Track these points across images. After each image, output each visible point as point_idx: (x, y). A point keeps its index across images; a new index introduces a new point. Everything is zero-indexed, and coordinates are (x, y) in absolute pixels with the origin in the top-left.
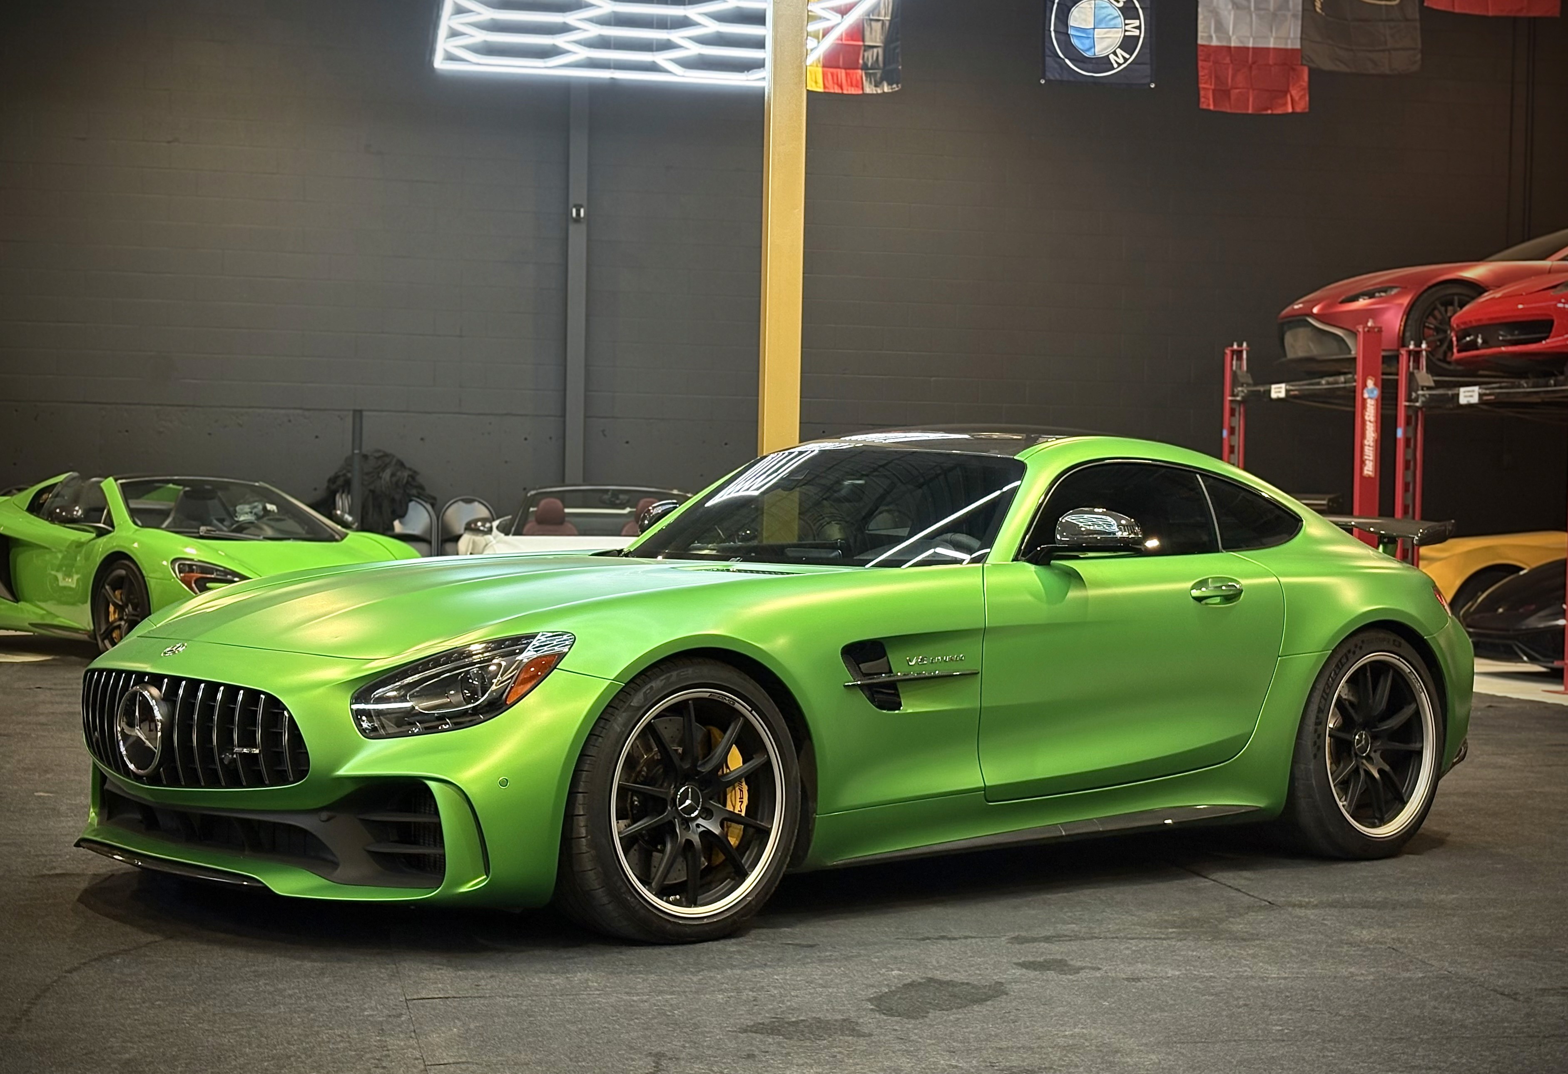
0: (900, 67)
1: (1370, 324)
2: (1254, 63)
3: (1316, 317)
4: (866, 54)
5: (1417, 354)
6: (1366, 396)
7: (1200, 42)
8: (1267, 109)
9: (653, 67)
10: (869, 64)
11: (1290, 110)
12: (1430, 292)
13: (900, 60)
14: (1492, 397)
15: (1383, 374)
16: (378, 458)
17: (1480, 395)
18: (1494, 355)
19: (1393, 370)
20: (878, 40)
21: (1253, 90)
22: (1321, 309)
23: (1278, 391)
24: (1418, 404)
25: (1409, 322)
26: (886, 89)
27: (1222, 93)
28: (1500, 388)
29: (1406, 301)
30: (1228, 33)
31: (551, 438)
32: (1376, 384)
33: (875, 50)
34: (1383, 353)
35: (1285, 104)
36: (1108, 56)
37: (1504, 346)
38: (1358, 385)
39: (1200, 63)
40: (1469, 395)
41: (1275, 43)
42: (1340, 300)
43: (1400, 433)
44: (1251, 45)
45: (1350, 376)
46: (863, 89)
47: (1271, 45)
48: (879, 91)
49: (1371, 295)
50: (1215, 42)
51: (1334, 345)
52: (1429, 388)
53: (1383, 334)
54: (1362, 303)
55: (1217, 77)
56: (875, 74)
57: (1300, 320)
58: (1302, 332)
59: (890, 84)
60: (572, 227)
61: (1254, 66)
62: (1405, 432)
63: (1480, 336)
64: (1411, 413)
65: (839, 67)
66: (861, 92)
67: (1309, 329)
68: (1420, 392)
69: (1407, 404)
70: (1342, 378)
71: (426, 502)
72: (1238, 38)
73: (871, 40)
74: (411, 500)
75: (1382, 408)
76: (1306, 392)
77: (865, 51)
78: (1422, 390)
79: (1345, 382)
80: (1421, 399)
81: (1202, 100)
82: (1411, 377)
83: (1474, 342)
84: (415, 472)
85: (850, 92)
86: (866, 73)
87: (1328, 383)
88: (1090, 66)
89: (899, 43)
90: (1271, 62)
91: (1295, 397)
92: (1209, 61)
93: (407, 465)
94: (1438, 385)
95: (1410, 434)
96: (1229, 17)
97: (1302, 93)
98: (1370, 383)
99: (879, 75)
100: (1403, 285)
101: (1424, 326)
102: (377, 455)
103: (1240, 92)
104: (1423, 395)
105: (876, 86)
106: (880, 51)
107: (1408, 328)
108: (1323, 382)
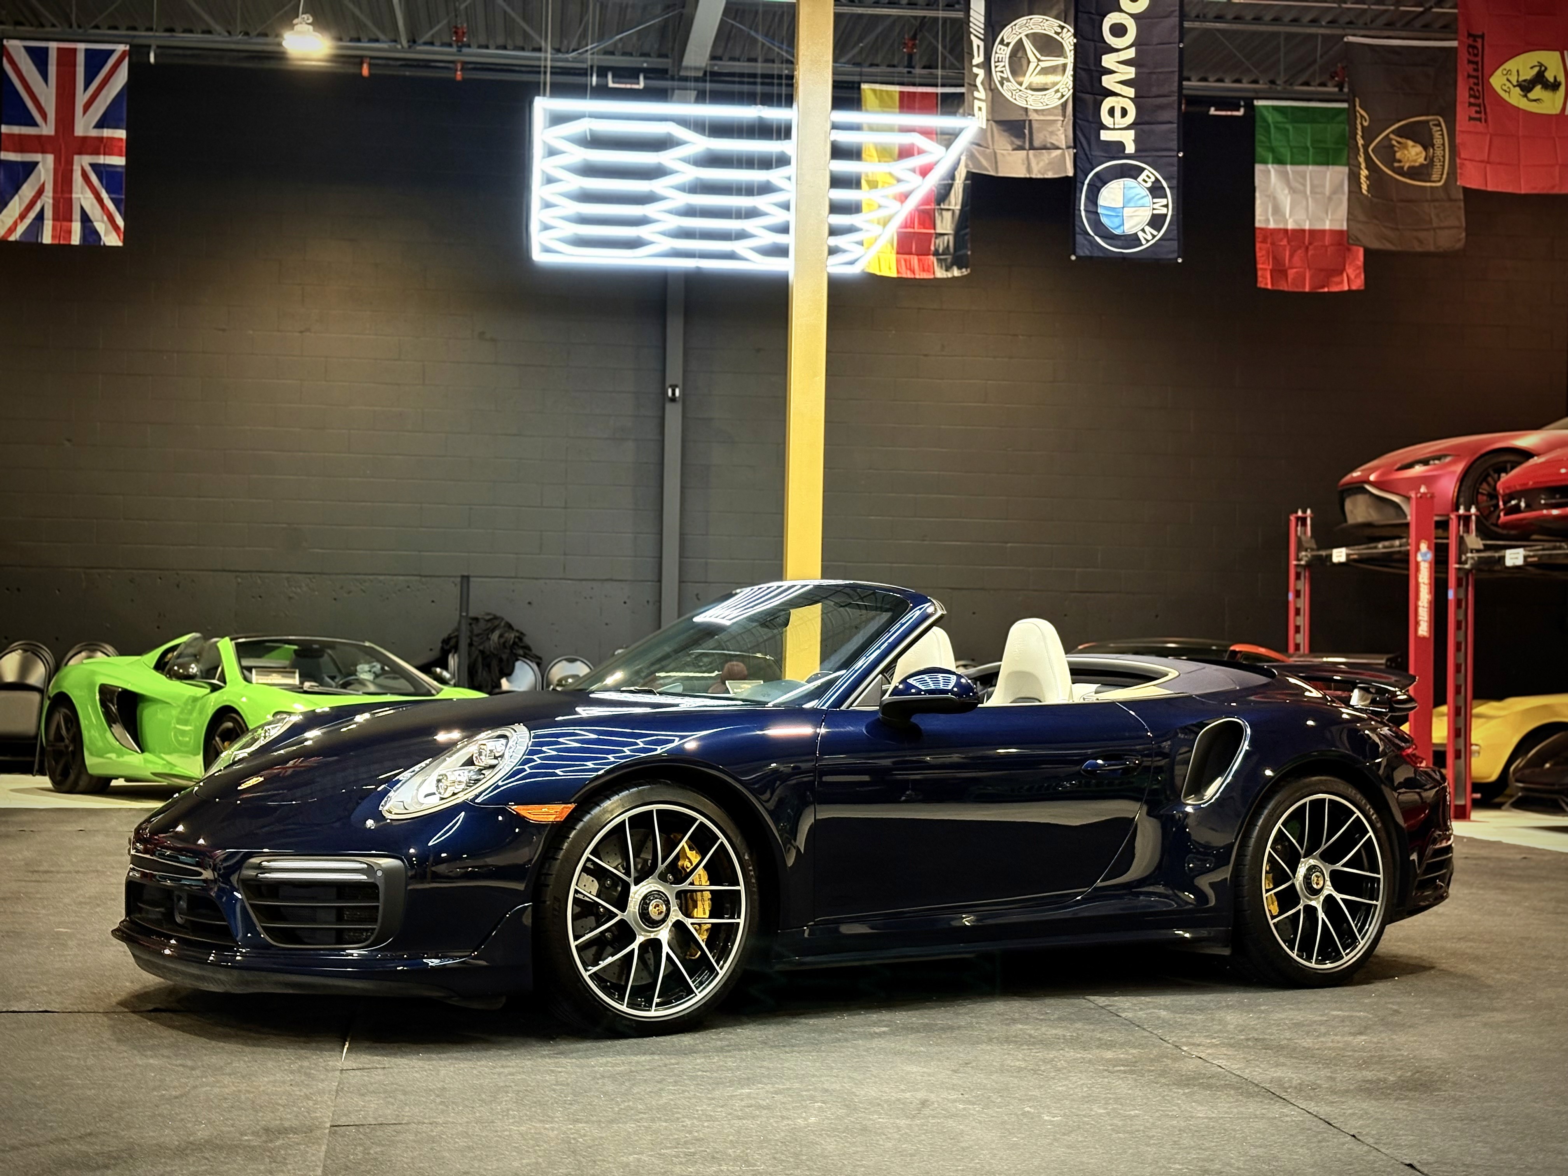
0: (969, 253)
1: (1423, 489)
2: (1310, 244)
3: (1373, 484)
4: (937, 241)
5: (1466, 519)
6: (1419, 558)
7: (1257, 225)
8: (1323, 287)
9: (731, 256)
10: (941, 251)
11: (1346, 288)
12: (1483, 459)
13: (969, 245)
14: (1536, 559)
15: (1436, 538)
16: (488, 621)
17: (1525, 557)
18: (1537, 518)
19: (1445, 535)
20: (949, 227)
21: (1310, 269)
22: (1378, 477)
23: (1339, 555)
24: (1467, 566)
25: (1463, 488)
26: (956, 272)
27: (1279, 271)
28: (1543, 550)
29: (1459, 468)
30: (1284, 216)
31: (648, 602)
32: (1429, 548)
33: (946, 237)
34: (1436, 518)
35: (1342, 282)
36: (1136, 234)
37: (1546, 509)
38: (1411, 548)
39: (1258, 245)
40: (1514, 557)
41: (1330, 225)
42: (1396, 467)
43: (1451, 594)
44: (1307, 227)
45: (1404, 540)
46: (934, 273)
47: (1327, 226)
48: (950, 275)
49: (1425, 462)
50: (1272, 225)
51: (1391, 511)
52: (1478, 551)
53: (1436, 500)
54: (1418, 469)
55: (1274, 258)
56: (945, 260)
57: (1358, 488)
58: (1361, 498)
59: (960, 268)
60: (669, 406)
61: (1311, 247)
62: (1456, 593)
63: (1523, 500)
64: (1461, 574)
65: (911, 253)
66: (932, 277)
67: (1366, 496)
68: (1469, 555)
69: (1457, 566)
70: (1397, 542)
71: (532, 661)
72: (1295, 221)
73: (942, 228)
74: (517, 660)
75: (1436, 572)
76: (1365, 556)
77: (936, 238)
78: (1472, 552)
79: (1401, 546)
80: (1470, 562)
81: (1260, 279)
82: (1461, 541)
83: (1518, 506)
84: (522, 633)
85: (922, 277)
86: (938, 259)
87: (1385, 547)
88: (1119, 243)
89: (968, 230)
90: (1327, 243)
91: (1355, 560)
92: (1266, 243)
93: (515, 628)
94: (1487, 548)
95: (1462, 596)
96: (1286, 200)
97: (1358, 271)
98: (1424, 547)
99: (949, 261)
100: (1457, 453)
101: (1478, 493)
102: (488, 618)
103: (1297, 273)
104: (1472, 558)
105: (947, 270)
106: (951, 238)
107: (1462, 494)
108: (1380, 545)
